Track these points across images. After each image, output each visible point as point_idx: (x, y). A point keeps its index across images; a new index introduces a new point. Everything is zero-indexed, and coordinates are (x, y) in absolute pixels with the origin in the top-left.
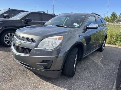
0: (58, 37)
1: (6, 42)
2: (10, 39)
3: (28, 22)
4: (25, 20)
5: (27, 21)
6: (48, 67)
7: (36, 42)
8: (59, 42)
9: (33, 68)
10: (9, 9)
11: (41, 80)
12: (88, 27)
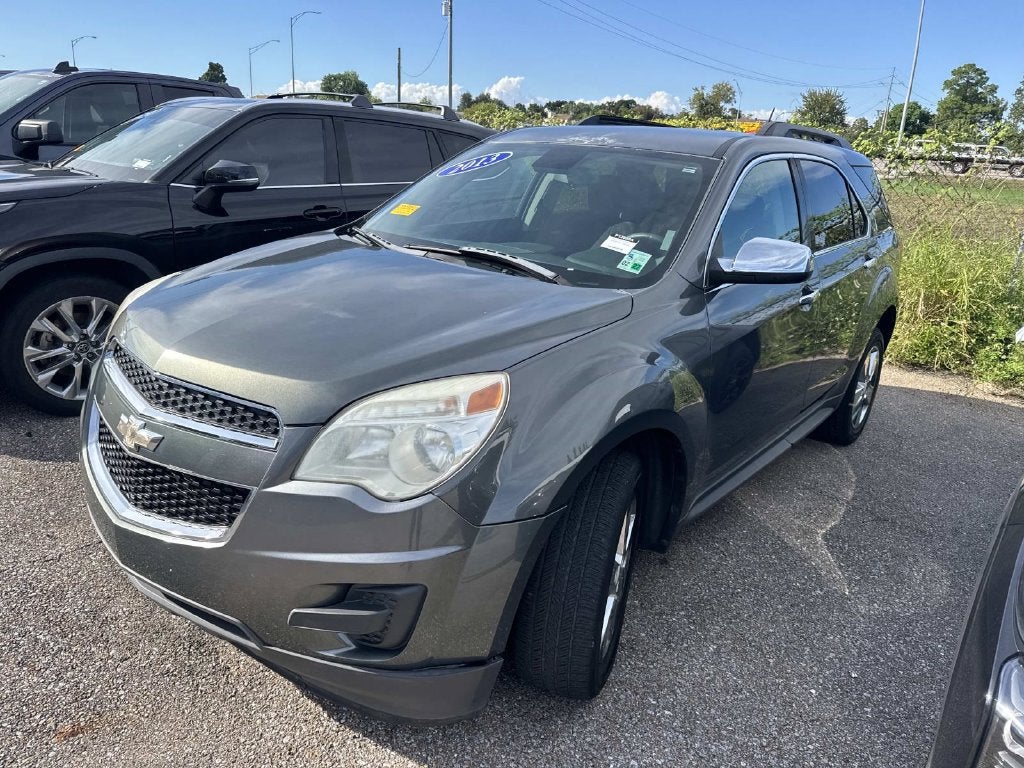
0: (465, 387)
1: (43, 378)
2: (72, 346)
3: (227, 198)
4: (201, 181)
5: (219, 192)
6: (389, 641)
7: (284, 431)
8: (473, 434)
9: (262, 642)
10: (63, 67)
11: (334, 724)
12: (726, 265)
